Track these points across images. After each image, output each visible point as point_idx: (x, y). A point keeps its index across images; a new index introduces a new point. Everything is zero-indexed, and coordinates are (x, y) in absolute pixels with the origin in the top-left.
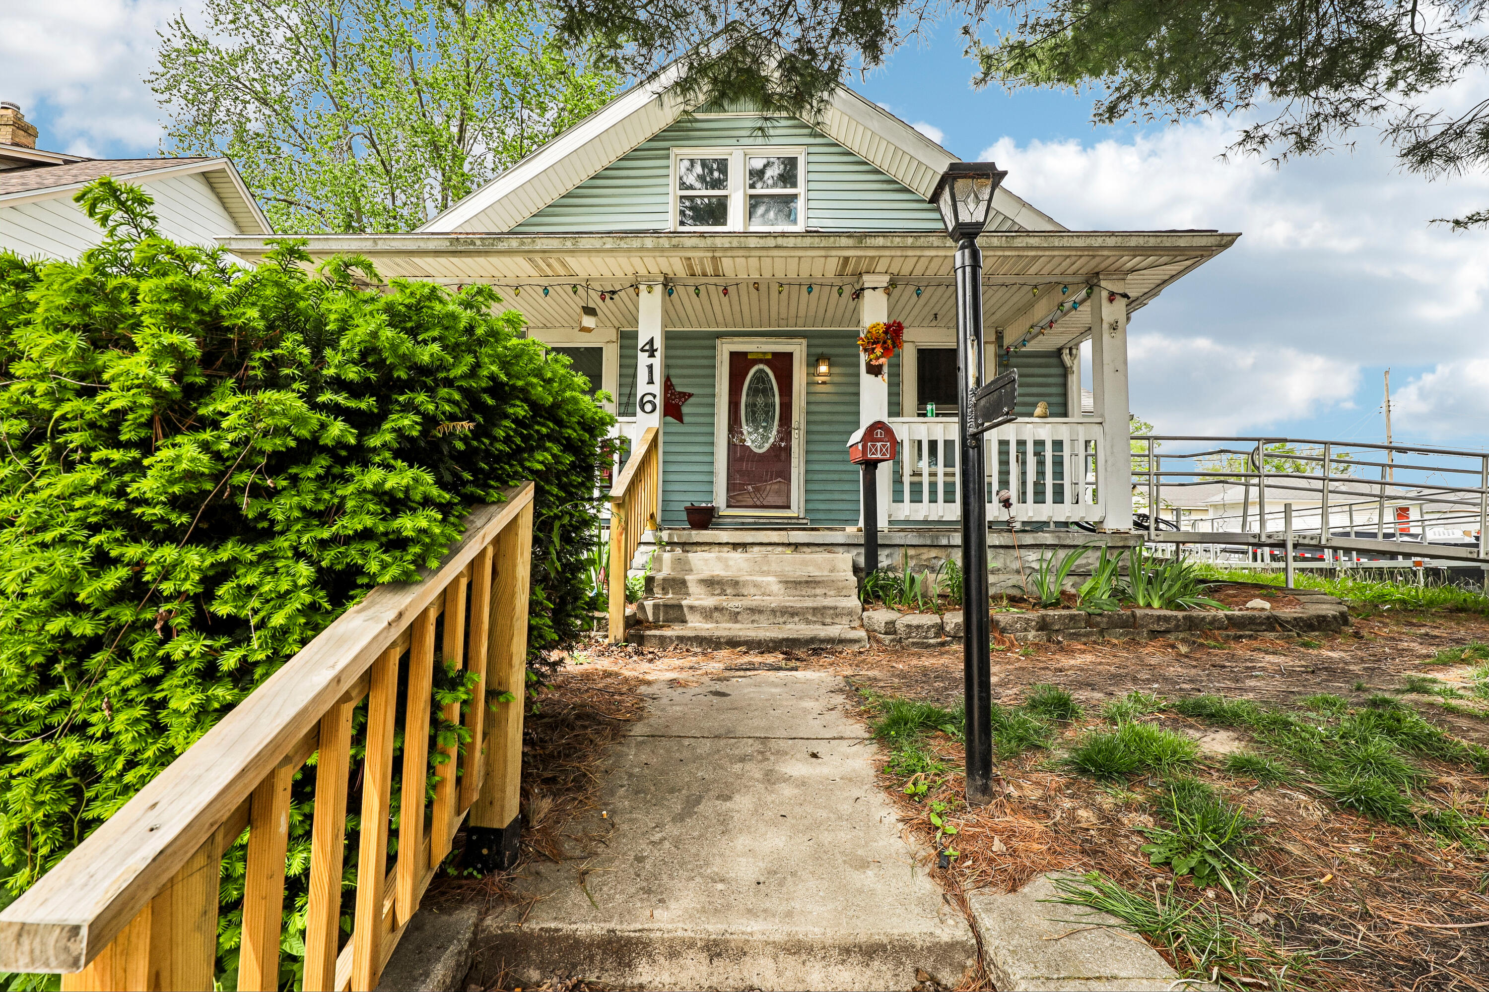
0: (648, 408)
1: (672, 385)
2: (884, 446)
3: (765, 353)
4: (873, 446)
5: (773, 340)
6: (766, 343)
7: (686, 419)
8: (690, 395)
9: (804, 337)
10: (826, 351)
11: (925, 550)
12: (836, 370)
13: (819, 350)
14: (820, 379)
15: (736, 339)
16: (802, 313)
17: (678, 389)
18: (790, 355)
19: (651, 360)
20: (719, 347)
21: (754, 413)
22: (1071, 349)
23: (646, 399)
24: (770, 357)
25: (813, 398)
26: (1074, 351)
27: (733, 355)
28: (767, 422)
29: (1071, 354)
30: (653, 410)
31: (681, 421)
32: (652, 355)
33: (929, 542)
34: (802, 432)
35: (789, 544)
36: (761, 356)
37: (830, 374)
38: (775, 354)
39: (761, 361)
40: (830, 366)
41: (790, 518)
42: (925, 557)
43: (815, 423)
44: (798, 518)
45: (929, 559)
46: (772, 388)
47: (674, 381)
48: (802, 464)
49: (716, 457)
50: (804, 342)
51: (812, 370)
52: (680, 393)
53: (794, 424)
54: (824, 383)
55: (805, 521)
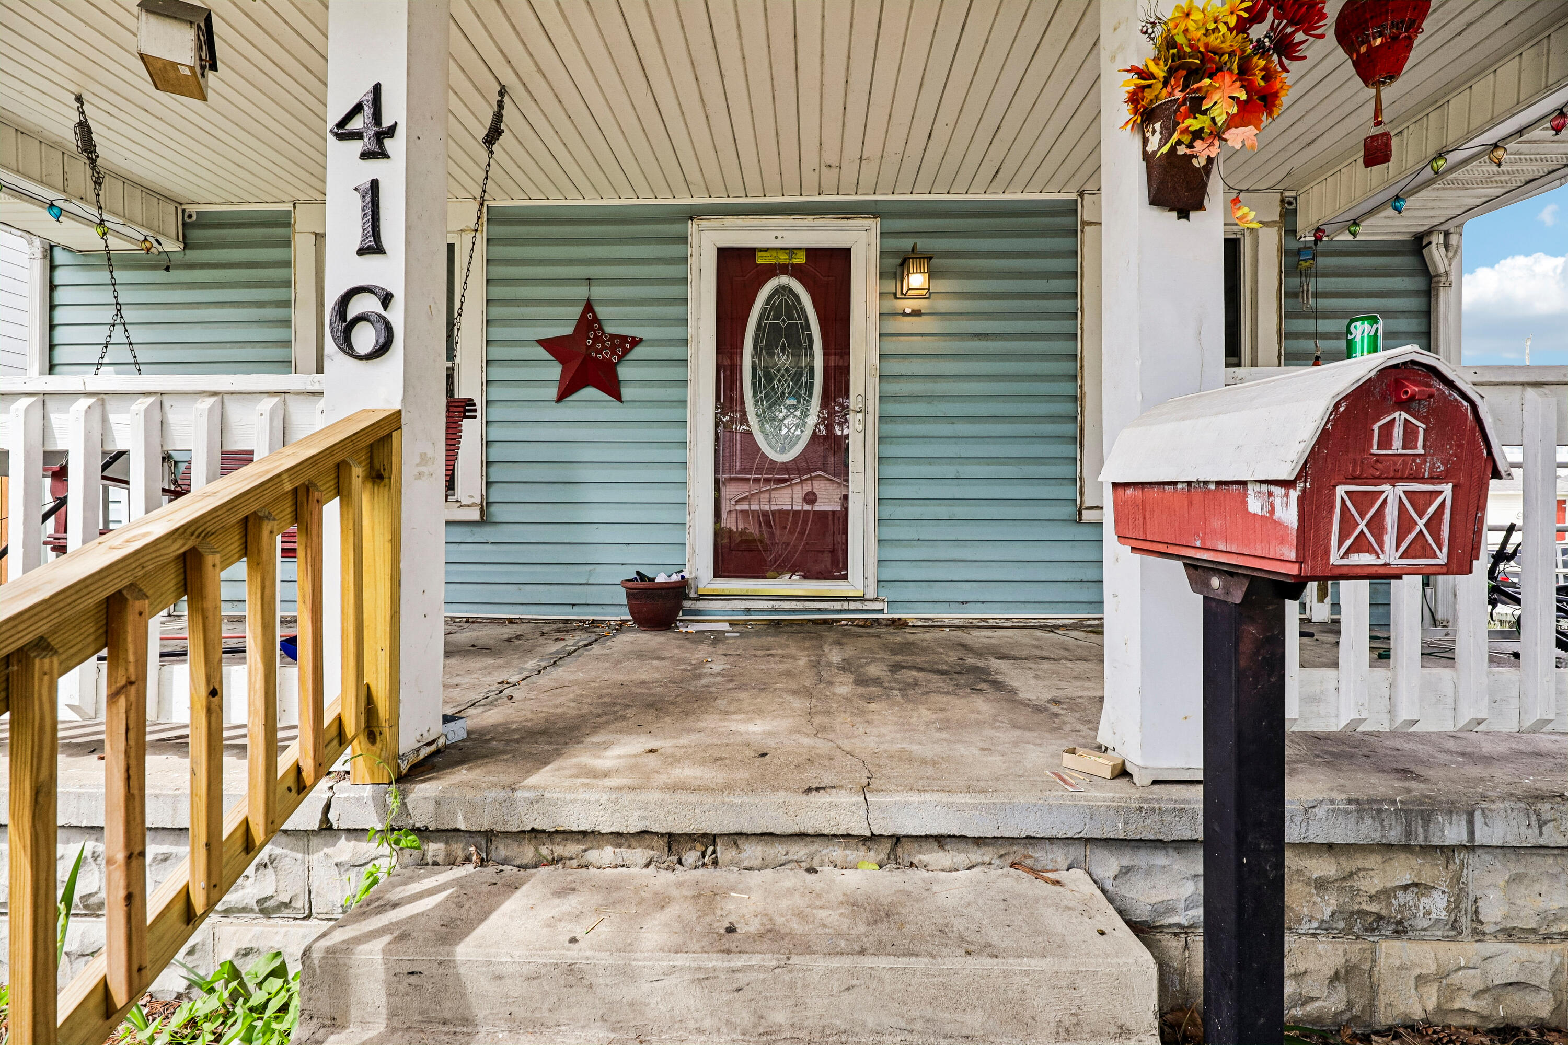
0: (365, 338)
1: (596, 320)
2: (1419, 501)
3: (791, 251)
4: (1362, 501)
5: (809, 221)
6: (794, 229)
7: (626, 392)
8: (636, 342)
9: (875, 215)
10: (924, 244)
11: (1372, 861)
12: (942, 285)
13: (906, 244)
14: (908, 305)
15: (730, 221)
16: (873, 149)
17: (610, 329)
18: (845, 254)
19: (375, 169)
20: (694, 239)
21: (769, 378)
22: (1447, 234)
23: (356, 308)
24: (801, 259)
25: (892, 346)
26: (1454, 239)
27: (724, 254)
28: (797, 397)
29: (1447, 246)
30: (382, 349)
31: (618, 397)
32: (376, 153)
33: (1395, 835)
34: (870, 418)
35: (871, 839)
36: (783, 258)
37: (929, 294)
38: (813, 253)
39: (784, 269)
40: (932, 274)
41: (847, 599)
42: (1372, 883)
43: (895, 397)
44: (863, 599)
45: (1386, 894)
46: (807, 327)
47: (602, 312)
48: (871, 486)
49: (690, 470)
50: (874, 225)
51: (890, 286)
52: (613, 337)
53: (854, 402)
54: (916, 313)
55: (877, 606)
